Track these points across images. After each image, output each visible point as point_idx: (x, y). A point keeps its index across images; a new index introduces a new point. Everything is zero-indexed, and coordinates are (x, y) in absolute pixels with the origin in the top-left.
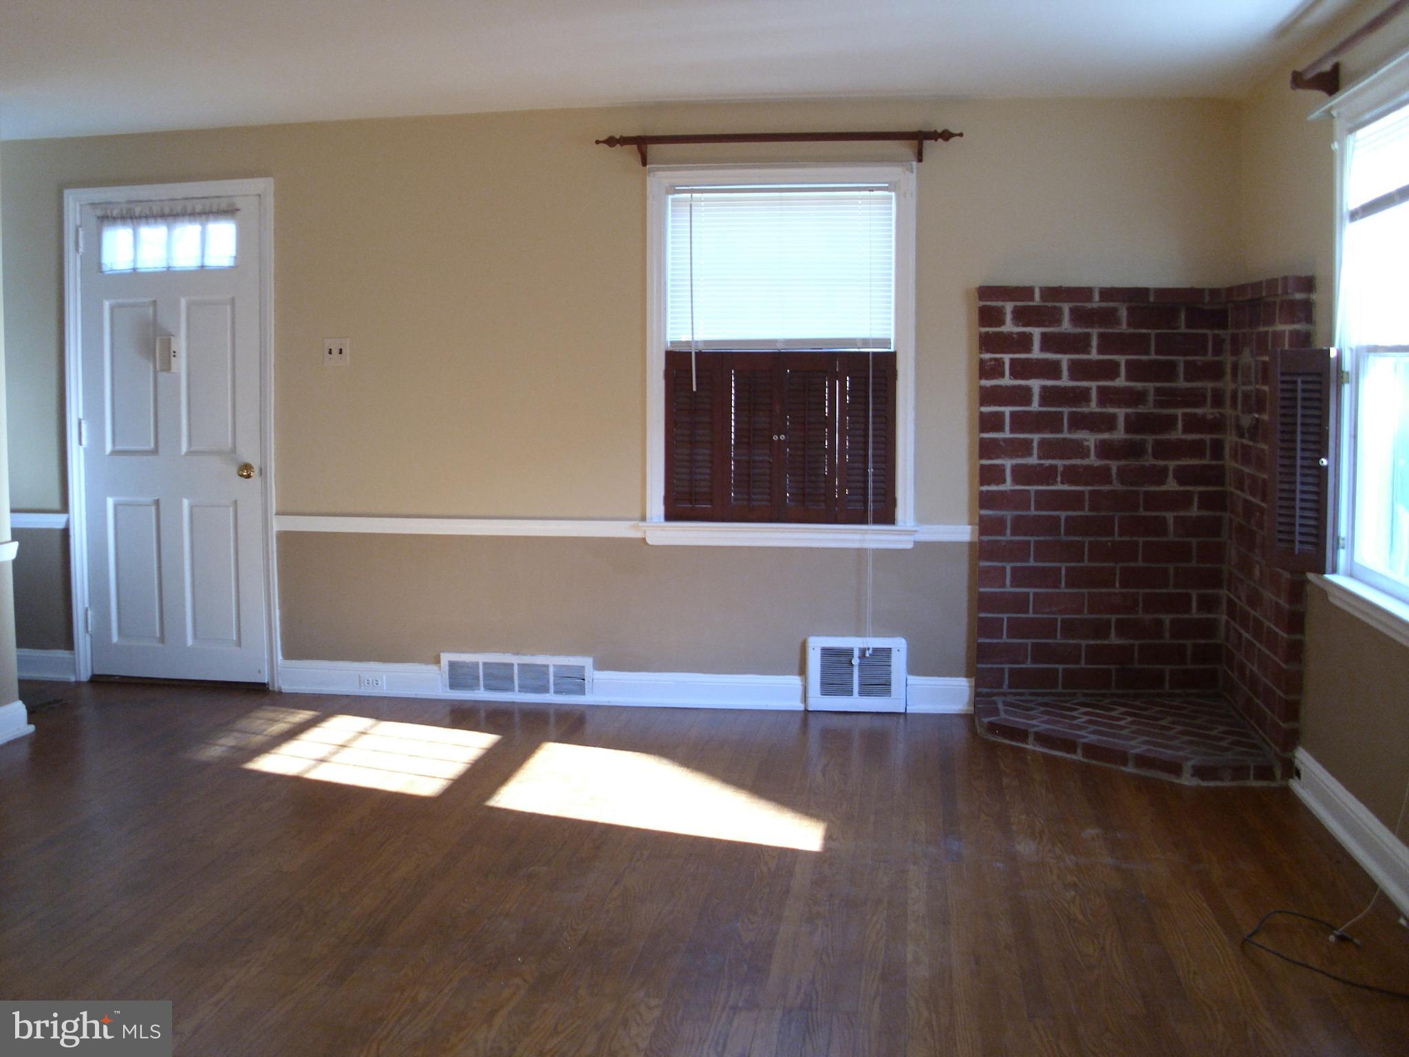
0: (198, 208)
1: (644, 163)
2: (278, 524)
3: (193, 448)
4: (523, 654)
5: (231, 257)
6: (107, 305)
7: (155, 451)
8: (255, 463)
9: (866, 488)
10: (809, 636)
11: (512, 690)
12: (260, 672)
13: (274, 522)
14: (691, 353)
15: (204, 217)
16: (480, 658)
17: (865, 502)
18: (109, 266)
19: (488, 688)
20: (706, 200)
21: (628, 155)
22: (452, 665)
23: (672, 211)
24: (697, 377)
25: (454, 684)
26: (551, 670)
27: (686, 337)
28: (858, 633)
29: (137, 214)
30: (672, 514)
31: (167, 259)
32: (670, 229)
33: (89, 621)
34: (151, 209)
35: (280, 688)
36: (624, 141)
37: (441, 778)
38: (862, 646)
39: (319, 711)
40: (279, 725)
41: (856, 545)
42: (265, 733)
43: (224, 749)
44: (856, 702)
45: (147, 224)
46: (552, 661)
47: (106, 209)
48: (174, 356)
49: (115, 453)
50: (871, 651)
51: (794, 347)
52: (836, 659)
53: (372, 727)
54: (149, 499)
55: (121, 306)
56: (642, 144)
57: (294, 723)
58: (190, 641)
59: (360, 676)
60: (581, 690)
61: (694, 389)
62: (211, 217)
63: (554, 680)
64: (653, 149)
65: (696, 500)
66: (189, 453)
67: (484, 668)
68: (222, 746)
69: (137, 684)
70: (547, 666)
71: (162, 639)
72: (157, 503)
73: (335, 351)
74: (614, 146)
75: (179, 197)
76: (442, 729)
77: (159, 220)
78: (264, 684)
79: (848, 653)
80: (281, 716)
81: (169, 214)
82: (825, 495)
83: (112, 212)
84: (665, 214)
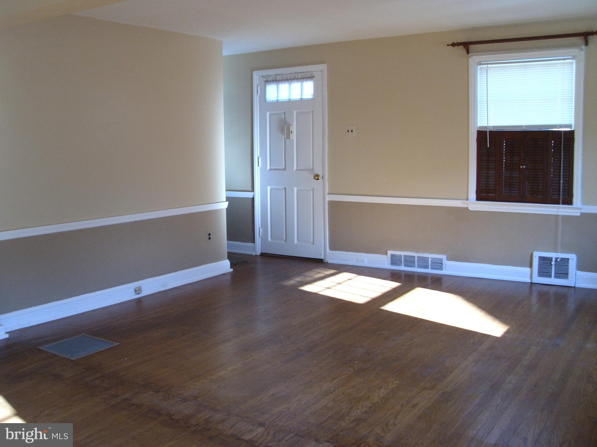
0: (300, 77)
1: (468, 53)
2: (328, 198)
3: (299, 168)
4: (419, 253)
5: (311, 95)
6: (268, 114)
7: (285, 169)
8: (321, 174)
9: (560, 189)
10: (534, 251)
11: (414, 266)
12: (320, 255)
13: (327, 197)
14: (487, 131)
15: (302, 80)
16: (403, 253)
17: (559, 195)
18: (268, 99)
19: (406, 265)
20: (493, 67)
21: (461, 50)
22: (392, 256)
23: (480, 72)
24: (490, 141)
25: (393, 263)
26: (430, 260)
27: (485, 124)
28: (555, 251)
29: (278, 80)
30: (480, 198)
31: (289, 96)
32: (479, 80)
33: (261, 233)
34: (283, 78)
35: (327, 261)
36: (458, 44)
37: (369, 297)
38: (556, 257)
39: (338, 270)
40: (320, 275)
41: (555, 213)
42: (313, 277)
43: (295, 281)
44: (553, 281)
45: (282, 83)
46: (430, 256)
47: (267, 78)
48: (291, 133)
49: (270, 169)
50: (560, 259)
51: (529, 129)
52: (545, 262)
53: (354, 277)
54: (282, 187)
55: (274, 114)
56: (466, 46)
57: (326, 274)
58: (296, 242)
59: (357, 258)
60: (441, 269)
61: (488, 147)
62: (304, 79)
63: (431, 264)
64: (471, 47)
65: (488, 192)
66: (297, 170)
67: (404, 258)
68: (295, 280)
69: (276, 257)
70: (428, 258)
71: (286, 241)
72: (285, 188)
73: (350, 131)
74: (455, 46)
75: (293, 73)
76: (381, 280)
77: (286, 81)
78: (322, 259)
79: (550, 259)
80: (323, 271)
81: (289, 79)
82: (542, 191)
83: (269, 79)
84: (477, 73)
